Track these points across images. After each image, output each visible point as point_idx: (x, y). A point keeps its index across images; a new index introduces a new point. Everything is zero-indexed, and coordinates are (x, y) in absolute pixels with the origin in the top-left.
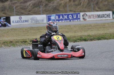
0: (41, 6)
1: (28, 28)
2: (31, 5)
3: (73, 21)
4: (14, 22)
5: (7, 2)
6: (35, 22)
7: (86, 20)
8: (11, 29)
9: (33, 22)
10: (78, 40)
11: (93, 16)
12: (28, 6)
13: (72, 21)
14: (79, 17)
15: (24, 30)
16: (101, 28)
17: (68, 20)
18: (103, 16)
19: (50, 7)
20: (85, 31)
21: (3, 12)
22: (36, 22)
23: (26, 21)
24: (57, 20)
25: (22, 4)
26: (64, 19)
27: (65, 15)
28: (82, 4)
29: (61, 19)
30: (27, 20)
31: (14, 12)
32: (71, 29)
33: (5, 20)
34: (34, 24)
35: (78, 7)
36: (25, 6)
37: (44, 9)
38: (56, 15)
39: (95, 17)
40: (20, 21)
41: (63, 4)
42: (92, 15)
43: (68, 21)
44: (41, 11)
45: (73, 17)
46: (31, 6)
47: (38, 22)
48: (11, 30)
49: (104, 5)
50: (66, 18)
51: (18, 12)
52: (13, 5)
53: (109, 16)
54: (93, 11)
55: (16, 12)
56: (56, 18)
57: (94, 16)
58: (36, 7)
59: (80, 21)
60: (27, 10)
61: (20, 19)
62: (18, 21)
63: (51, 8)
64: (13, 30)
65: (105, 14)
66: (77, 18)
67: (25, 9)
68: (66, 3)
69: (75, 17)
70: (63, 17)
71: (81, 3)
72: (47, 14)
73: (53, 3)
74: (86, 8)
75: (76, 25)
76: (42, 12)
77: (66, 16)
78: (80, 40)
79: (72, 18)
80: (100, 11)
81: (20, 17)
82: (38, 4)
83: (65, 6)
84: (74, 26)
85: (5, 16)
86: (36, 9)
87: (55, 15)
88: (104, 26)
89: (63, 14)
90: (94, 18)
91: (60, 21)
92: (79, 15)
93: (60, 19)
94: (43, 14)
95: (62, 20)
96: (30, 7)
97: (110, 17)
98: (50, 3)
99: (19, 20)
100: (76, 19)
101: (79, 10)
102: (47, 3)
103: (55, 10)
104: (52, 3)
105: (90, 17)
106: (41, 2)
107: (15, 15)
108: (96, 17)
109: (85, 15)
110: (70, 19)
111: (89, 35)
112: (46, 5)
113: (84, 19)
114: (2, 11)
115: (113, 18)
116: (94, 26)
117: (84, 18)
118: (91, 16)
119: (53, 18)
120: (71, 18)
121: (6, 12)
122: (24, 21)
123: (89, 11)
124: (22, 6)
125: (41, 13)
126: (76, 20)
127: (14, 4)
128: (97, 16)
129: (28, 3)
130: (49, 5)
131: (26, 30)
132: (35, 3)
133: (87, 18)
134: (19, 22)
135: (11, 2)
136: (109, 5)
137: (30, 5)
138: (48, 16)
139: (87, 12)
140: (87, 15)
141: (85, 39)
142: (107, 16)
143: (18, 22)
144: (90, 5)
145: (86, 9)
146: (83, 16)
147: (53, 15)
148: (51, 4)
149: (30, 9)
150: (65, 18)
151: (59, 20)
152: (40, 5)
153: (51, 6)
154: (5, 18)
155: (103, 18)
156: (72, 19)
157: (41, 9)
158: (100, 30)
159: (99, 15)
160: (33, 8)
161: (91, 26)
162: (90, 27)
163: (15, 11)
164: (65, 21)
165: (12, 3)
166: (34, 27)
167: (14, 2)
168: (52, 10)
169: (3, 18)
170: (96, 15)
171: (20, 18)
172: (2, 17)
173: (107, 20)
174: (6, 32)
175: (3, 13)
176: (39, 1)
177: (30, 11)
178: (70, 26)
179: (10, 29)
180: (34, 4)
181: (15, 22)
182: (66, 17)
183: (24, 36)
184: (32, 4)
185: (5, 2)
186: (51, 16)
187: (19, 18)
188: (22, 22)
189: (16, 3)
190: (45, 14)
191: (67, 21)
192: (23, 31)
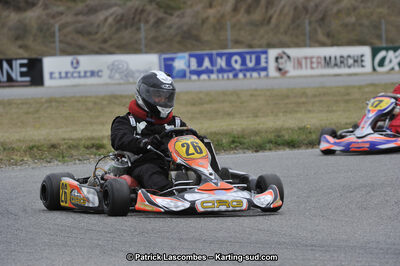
0: (142, 25)
1: (103, 99)
2: (110, 20)
3: (245, 75)
4: (54, 76)
5: (34, 9)
6: (121, 78)
7: (286, 72)
8: (47, 101)
9: (117, 76)
10: (268, 146)
11: (309, 61)
12: (99, 25)
13: (241, 75)
14: (263, 64)
15: (90, 105)
16: (336, 102)
17: (230, 71)
18: (342, 62)
19: (170, 27)
20: (286, 112)
21: (20, 42)
22: (126, 76)
23: (93, 74)
24: (193, 72)
25: (80, 18)
26: (215, 69)
27: (220, 55)
28: (274, 21)
29: (207, 68)
30: (96, 69)
31: (54, 42)
32: (242, 103)
33: (24, 69)
34: (120, 84)
35: (262, 31)
36: (92, 24)
37: (152, 34)
38: (191, 56)
39: (315, 65)
40: (75, 75)
41: (212, 20)
42: (306, 58)
43: (228, 77)
44: (143, 42)
45: (244, 63)
46: (111, 26)
47: (132, 77)
48: (46, 105)
49: (346, 26)
50: (223, 64)
51: (69, 44)
52: (52, 21)
53: (362, 61)
54: (310, 46)
55: (61, 41)
56: (189, 66)
57: (312, 63)
58: (126, 28)
59: (267, 76)
60: (97, 37)
61: (76, 68)
62: (67, 73)
63: (172, 31)
64: (54, 104)
65: (349, 56)
66: (259, 68)
67: (89, 34)
68: (223, 16)
69: (251, 65)
70: (212, 62)
71: (271, 18)
72: (160, 52)
73: (182, 16)
74: (286, 33)
75: (256, 90)
76: (146, 46)
77: (224, 58)
78: (276, 143)
79: (243, 67)
80: (333, 45)
81: (75, 61)
82: (133, 19)
83: (219, 25)
84: (252, 95)
85: (26, 55)
86: (126, 34)
87: (186, 55)
88: (347, 98)
89: (214, 52)
90: (312, 68)
91: (204, 77)
92: (263, 57)
93: (204, 68)
94: (149, 50)
95: (209, 72)
96: (105, 29)
97: (363, 66)
98: (171, 15)
99: (71, 69)
100: (253, 70)
101: (264, 42)
102: (161, 14)
103: (188, 39)
104: (178, 16)
105: (299, 64)
106: (143, 11)
107: (58, 52)
108: (318, 63)
109: (285, 57)
110: (234, 69)
111: (302, 129)
112: (159, 22)
113: (280, 70)
114: (17, 38)
115: (374, 69)
116: (315, 96)
117: (281, 66)
118: (304, 61)
119: (179, 64)
120: (237, 66)
121: (29, 42)
122: (85, 72)
123: (297, 45)
124: (80, 25)
125: (143, 47)
126: (255, 74)
127: (53, 17)
128: (323, 62)
129: (101, 16)
130: (168, 24)
131: (95, 103)
132: (123, 16)
133: (288, 66)
134: (69, 75)
135: (44, 9)
136: (361, 25)
137: (106, 19)
138: (165, 59)
139: (289, 46)
140: (289, 57)
141: (292, 141)
142: (355, 61)
143: (66, 77)
144: (299, 26)
145: (286, 39)
146: (277, 59)
147: (180, 55)
148: (174, 20)
149: (106, 36)
150: (218, 67)
151: (199, 73)
152: (140, 20)
153: (175, 27)
154: (25, 61)
155: (340, 67)
156: (241, 71)
157: (142, 34)
158: (334, 108)
159: (330, 58)
160: (118, 31)
161: (304, 94)
162: (304, 99)
163: (57, 39)
164: (220, 76)
165: (48, 15)
166: (121, 96)
167: (55, 9)
168: (178, 38)
169: (19, 62)
170: (318, 57)
171: (75, 65)
172: (16, 59)
173: (356, 74)
174: (31, 110)
175: (20, 47)
176: (136, 10)
177: (105, 41)
178: (236, 93)
179: (43, 100)
180: (119, 17)
181: (57, 75)
182: (221, 62)
183: (91, 124)
184: (114, 19)
185: (25, 10)
186: (173, 59)
187: (72, 63)
188: (80, 77)
189: (62, 14)
190: (156, 52)
191: (225, 75)
192: (88, 109)
